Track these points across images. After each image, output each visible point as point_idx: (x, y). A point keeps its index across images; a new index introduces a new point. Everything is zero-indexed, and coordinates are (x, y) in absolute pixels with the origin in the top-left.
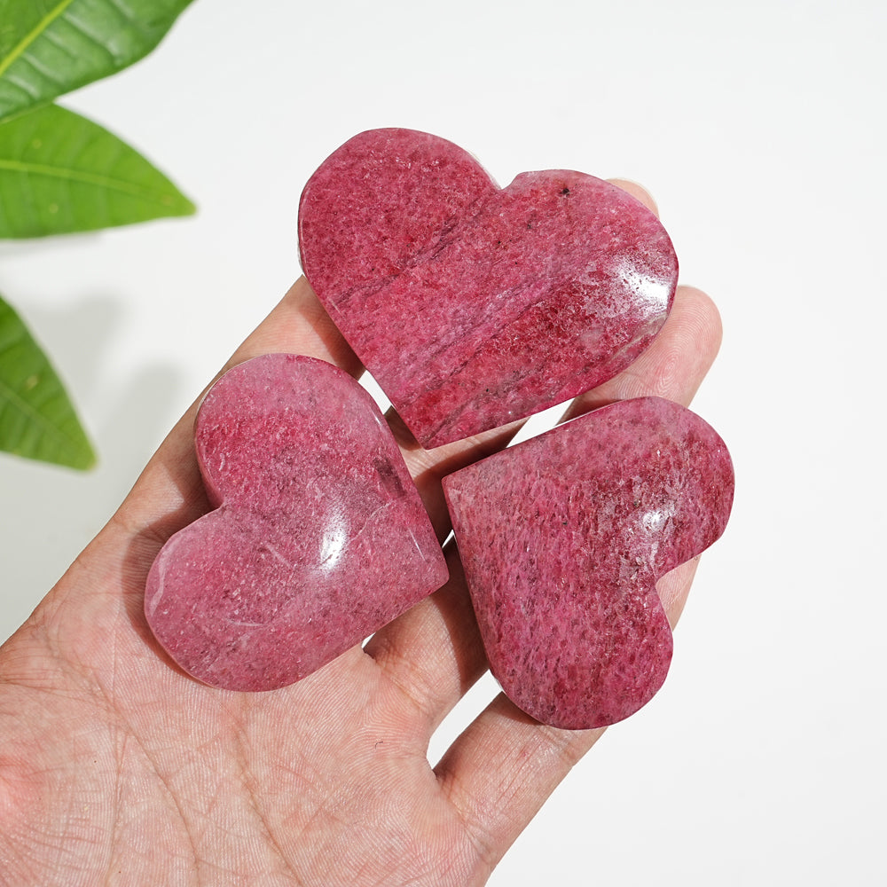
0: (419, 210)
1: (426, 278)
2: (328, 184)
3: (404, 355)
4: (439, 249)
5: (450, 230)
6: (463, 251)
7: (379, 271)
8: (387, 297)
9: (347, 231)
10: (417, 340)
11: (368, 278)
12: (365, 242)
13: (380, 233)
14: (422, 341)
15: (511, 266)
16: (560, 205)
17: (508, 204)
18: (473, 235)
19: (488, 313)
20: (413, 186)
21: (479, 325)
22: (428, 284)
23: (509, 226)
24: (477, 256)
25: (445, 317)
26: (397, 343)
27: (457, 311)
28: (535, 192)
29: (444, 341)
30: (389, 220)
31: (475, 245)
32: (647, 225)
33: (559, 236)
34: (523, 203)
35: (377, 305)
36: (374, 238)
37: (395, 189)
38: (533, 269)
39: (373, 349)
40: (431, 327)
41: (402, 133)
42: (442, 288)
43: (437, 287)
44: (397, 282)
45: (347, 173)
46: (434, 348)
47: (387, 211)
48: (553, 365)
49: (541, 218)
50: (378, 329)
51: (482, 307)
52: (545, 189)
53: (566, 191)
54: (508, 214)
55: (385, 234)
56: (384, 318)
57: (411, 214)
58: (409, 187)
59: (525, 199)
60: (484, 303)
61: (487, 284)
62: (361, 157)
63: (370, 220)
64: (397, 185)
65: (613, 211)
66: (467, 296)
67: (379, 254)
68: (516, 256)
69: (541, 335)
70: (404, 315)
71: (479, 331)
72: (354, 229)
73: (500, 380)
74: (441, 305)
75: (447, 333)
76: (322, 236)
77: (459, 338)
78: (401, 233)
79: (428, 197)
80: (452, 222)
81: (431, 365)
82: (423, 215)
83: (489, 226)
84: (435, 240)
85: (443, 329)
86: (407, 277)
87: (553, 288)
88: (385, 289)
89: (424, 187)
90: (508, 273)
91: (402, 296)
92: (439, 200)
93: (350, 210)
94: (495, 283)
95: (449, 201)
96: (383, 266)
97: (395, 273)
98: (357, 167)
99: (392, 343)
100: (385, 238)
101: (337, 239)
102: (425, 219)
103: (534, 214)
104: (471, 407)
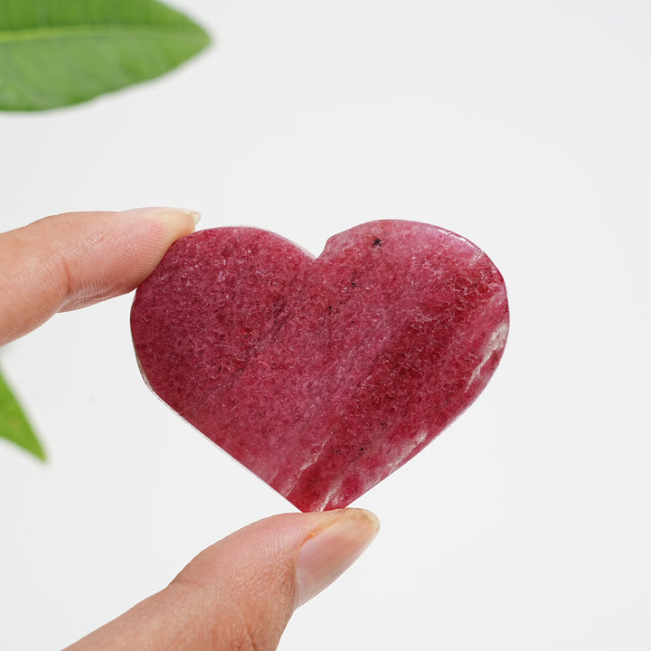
0: (246, 300)
1: (273, 362)
3: (273, 440)
4: (276, 331)
5: (280, 311)
6: (299, 326)
7: (226, 369)
8: (240, 391)
9: (185, 341)
10: (280, 423)
11: (218, 379)
12: (205, 346)
13: (216, 333)
14: (286, 422)
15: (349, 326)
16: (376, 256)
17: (328, 270)
18: (303, 309)
19: (340, 376)
20: (234, 280)
21: (335, 391)
22: (276, 367)
23: (335, 290)
24: (313, 327)
25: (300, 393)
26: (263, 431)
27: (311, 384)
28: (349, 252)
29: (306, 416)
30: (221, 318)
31: (308, 318)
34: (341, 265)
35: (234, 402)
36: (211, 339)
37: (217, 288)
38: (369, 323)
39: (242, 444)
40: (291, 407)
42: (291, 367)
43: (285, 368)
44: (243, 375)
45: (168, 286)
47: (216, 311)
48: (416, 407)
49: (362, 273)
50: (242, 424)
51: (333, 373)
52: (358, 245)
53: (377, 241)
54: (331, 279)
55: (221, 333)
56: (245, 411)
57: (239, 307)
58: (230, 283)
59: (342, 260)
60: (334, 368)
61: (331, 351)
62: (177, 268)
63: (203, 324)
64: (219, 284)
65: (427, 247)
66: (315, 367)
67: (221, 354)
68: (350, 315)
69: (396, 382)
71: (337, 397)
72: (191, 337)
73: (371, 436)
74: (294, 383)
76: (162, 352)
77: (319, 408)
78: (236, 327)
79: (251, 286)
80: (281, 302)
82: (251, 304)
83: (316, 296)
84: (269, 325)
85: (301, 405)
86: (255, 367)
87: (393, 335)
88: (237, 384)
89: (245, 278)
90: (347, 333)
91: (255, 386)
92: (263, 286)
93: (182, 321)
94: (339, 347)
95: (271, 284)
96: (228, 364)
97: (241, 366)
98: (175, 278)
99: (258, 432)
100: (223, 336)
101: (178, 350)
102: (254, 307)
103: (355, 272)
104: (351, 469)
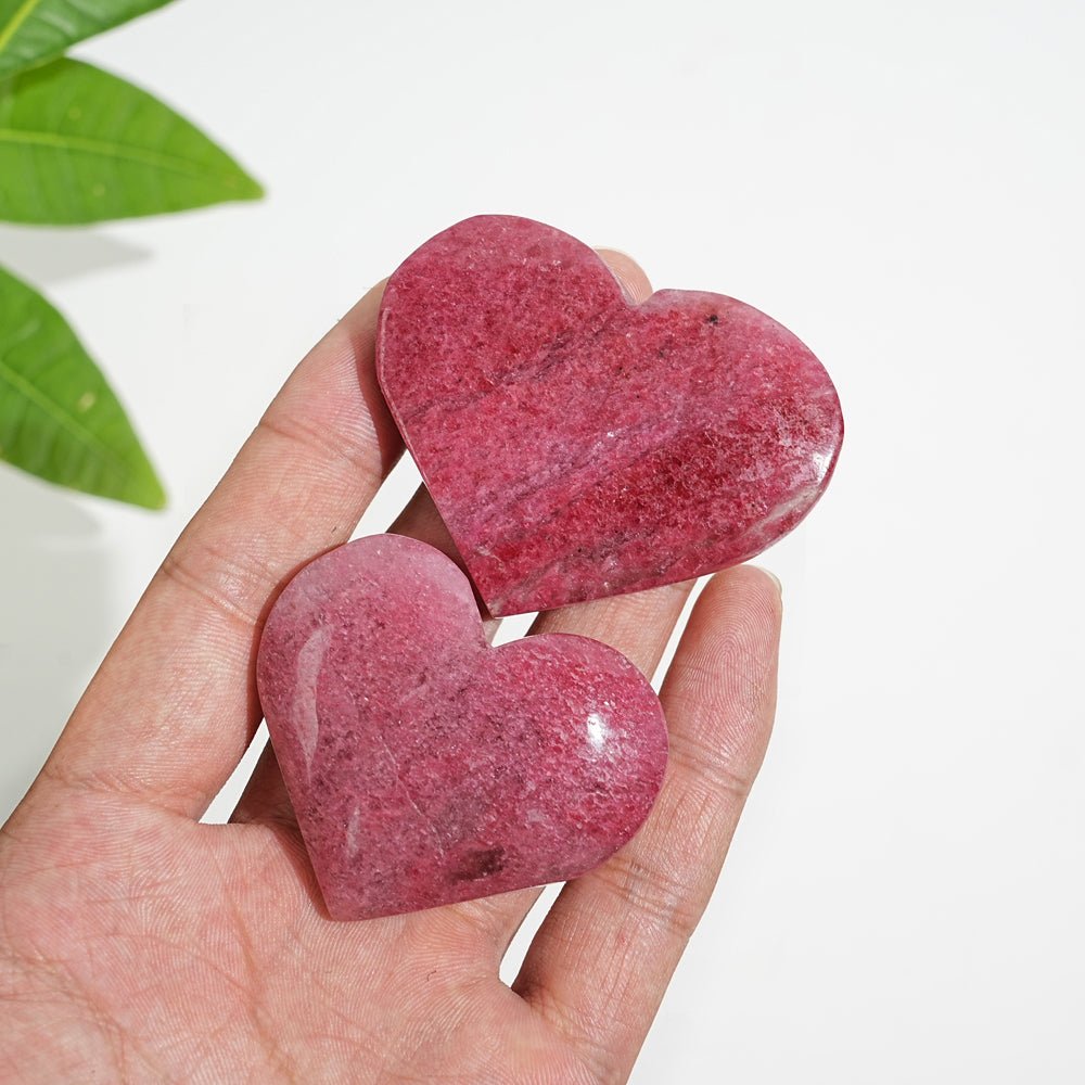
0: (528, 315)
1: (524, 400)
2: (423, 271)
3: (483, 492)
4: (545, 366)
5: (562, 346)
6: (574, 373)
7: (467, 384)
8: (472, 417)
9: (436, 330)
10: (501, 475)
11: (453, 390)
12: (455, 346)
13: (476, 338)
14: (507, 476)
15: (631, 399)
16: (703, 333)
17: (639, 323)
18: (589, 355)
19: (594, 453)
20: (525, 285)
21: (580, 468)
22: (523, 407)
23: (636, 350)
24: (590, 382)
25: (539, 450)
26: (477, 475)
27: (556, 446)
28: (674, 314)
29: (534, 480)
30: (489, 323)
31: (589, 367)
32: (811, 374)
33: (695, 372)
34: (658, 325)
35: (459, 425)
36: (467, 341)
37: (501, 286)
38: (658, 407)
39: (446, 479)
40: (522, 462)
41: (523, 223)
42: (542, 415)
43: (535, 413)
44: (486, 401)
45: (447, 260)
46: (522, 488)
47: (488, 312)
48: (667, 530)
49: (677, 346)
50: (456, 455)
51: (587, 445)
52: (689, 312)
53: (713, 319)
54: (637, 336)
55: (481, 339)
56: (464, 442)
57: (516, 319)
58: (520, 287)
59: (661, 320)
60: (591, 439)
61: (600, 418)
62: (468, 244)
63: (466, 320)
64: (505, 282)
65: (770, 351)
66: (572, 429)
67: (470, 363)
68: (640, 388)
69: (657, 490)
70: (490, 442)
71: (579, 475)
72: (444, 328)
73: (597, 539)
74: (537, 436)
75: (541, 472)
76: (405, 332)
77: (552, 479)
78: (502, 341)
79: (541, 302)
80: (567, 336)
81: (513, 508)
82: (531, 322)
83: (611, 347)
84: (541, 355)
85: (534, 466)
86: (500, 396)
87: (680, 433)
88: (472, 406)
89: (539, 289)
90: (626, 407)
91: (491, 418)
92: (555, 307)
93: (444, 305)
94: (609, 418)
95: (566, 310)
96: (473, 378)
97: (485, 387)
98: (461, 254)
99: (470, 474)
100: (481, 344)
101: (422, 338)
102: (533, 327)
103: (670, 340)
104: (556, 568)
